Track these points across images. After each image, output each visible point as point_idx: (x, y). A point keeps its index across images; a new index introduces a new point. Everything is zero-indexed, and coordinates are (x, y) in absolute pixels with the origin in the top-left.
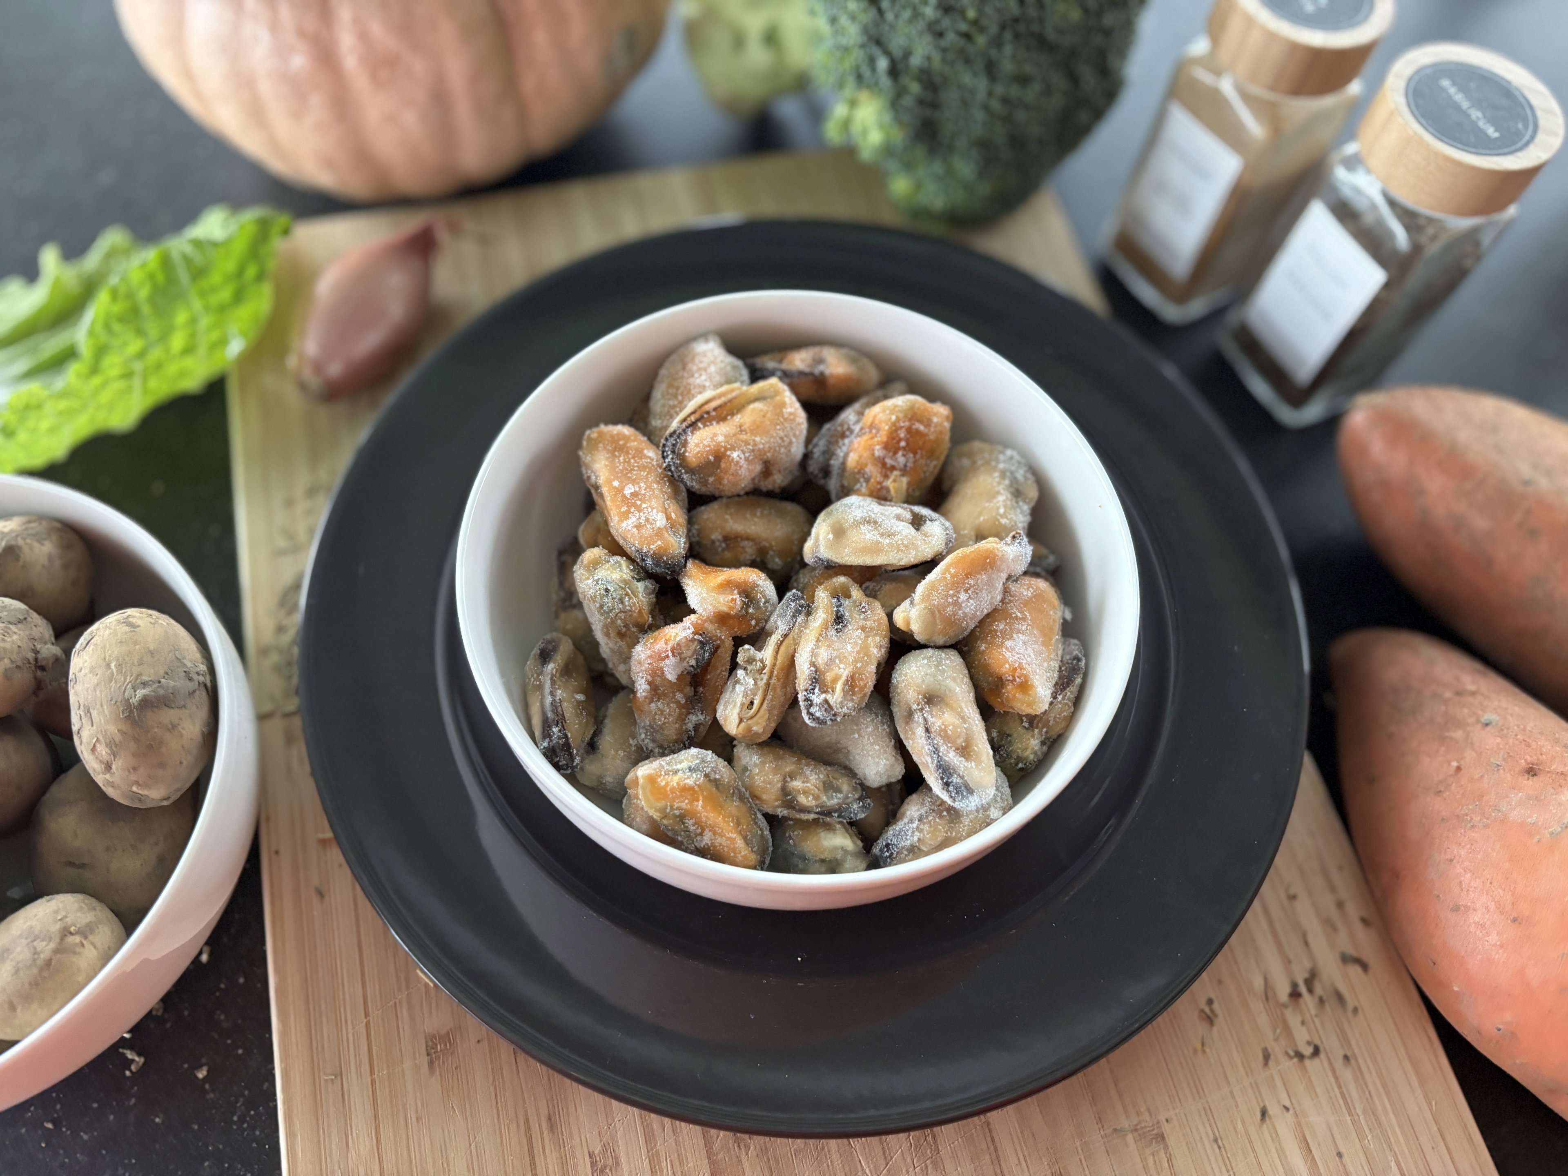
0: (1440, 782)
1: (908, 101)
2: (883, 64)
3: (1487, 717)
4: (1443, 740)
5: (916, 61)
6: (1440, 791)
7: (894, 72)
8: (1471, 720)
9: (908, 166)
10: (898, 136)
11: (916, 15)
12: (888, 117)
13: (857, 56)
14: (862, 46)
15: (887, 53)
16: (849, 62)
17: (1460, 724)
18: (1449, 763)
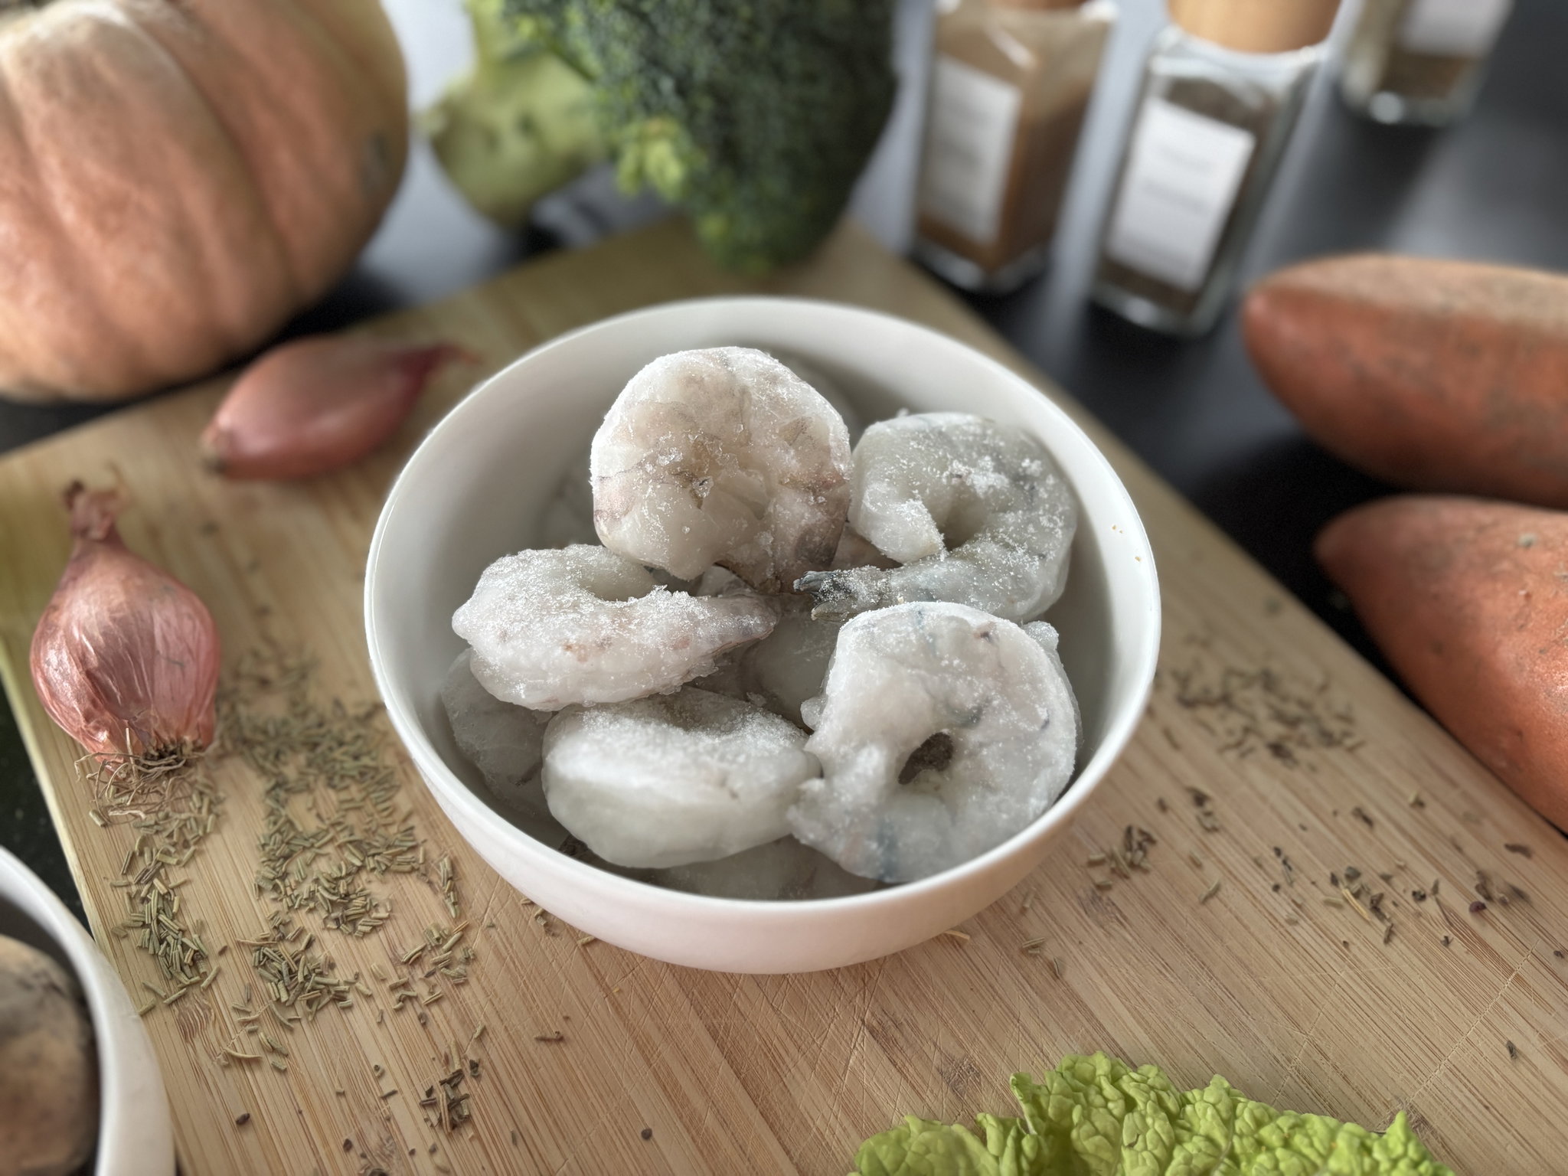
0: (1517, 617)
1: (702, 120)
2: (667, 85)
3: (1524, 538)
4: (1494, 577)
5: (701, 73)
6: (1522, 626)
7: (682, 90)
8: (1510, 548)
9: (716, 201)
10: (703, 162)
11: (691, 23)
12: (686, 144)
13: (638, 84)
14: (641, 71)
15: (668, 71)
16: (630, 94)
17: (1502, 555)
18: (1515, 595)
